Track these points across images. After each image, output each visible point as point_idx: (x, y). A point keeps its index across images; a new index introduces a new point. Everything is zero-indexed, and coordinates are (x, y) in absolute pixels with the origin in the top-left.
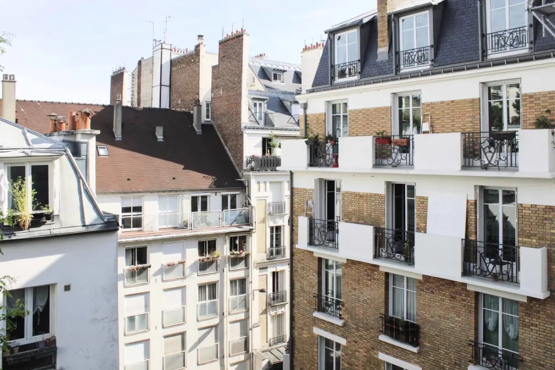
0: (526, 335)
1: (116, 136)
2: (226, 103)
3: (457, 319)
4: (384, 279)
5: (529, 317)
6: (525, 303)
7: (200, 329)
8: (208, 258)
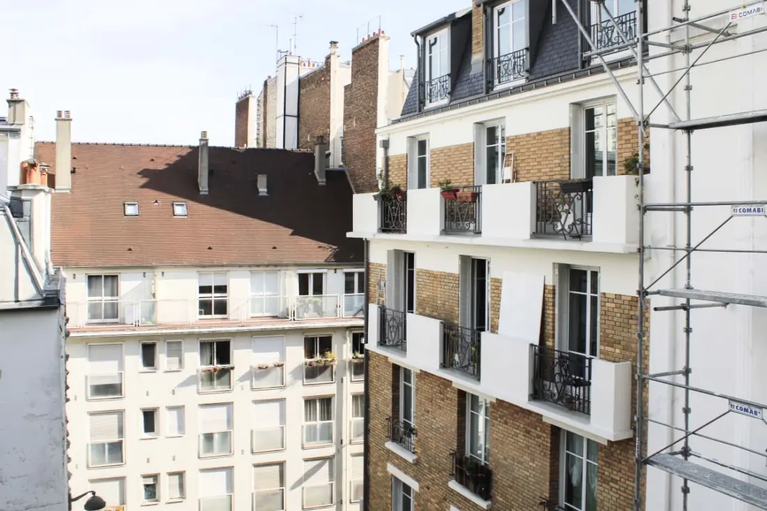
0: (604, 494)
1: (201, 189)
2: (360, 140)
3: (531, 464)
4: (457, 399)
5: (609, 467)
6: (605, 446)
7: (307, 460)
8: (317, 362)
